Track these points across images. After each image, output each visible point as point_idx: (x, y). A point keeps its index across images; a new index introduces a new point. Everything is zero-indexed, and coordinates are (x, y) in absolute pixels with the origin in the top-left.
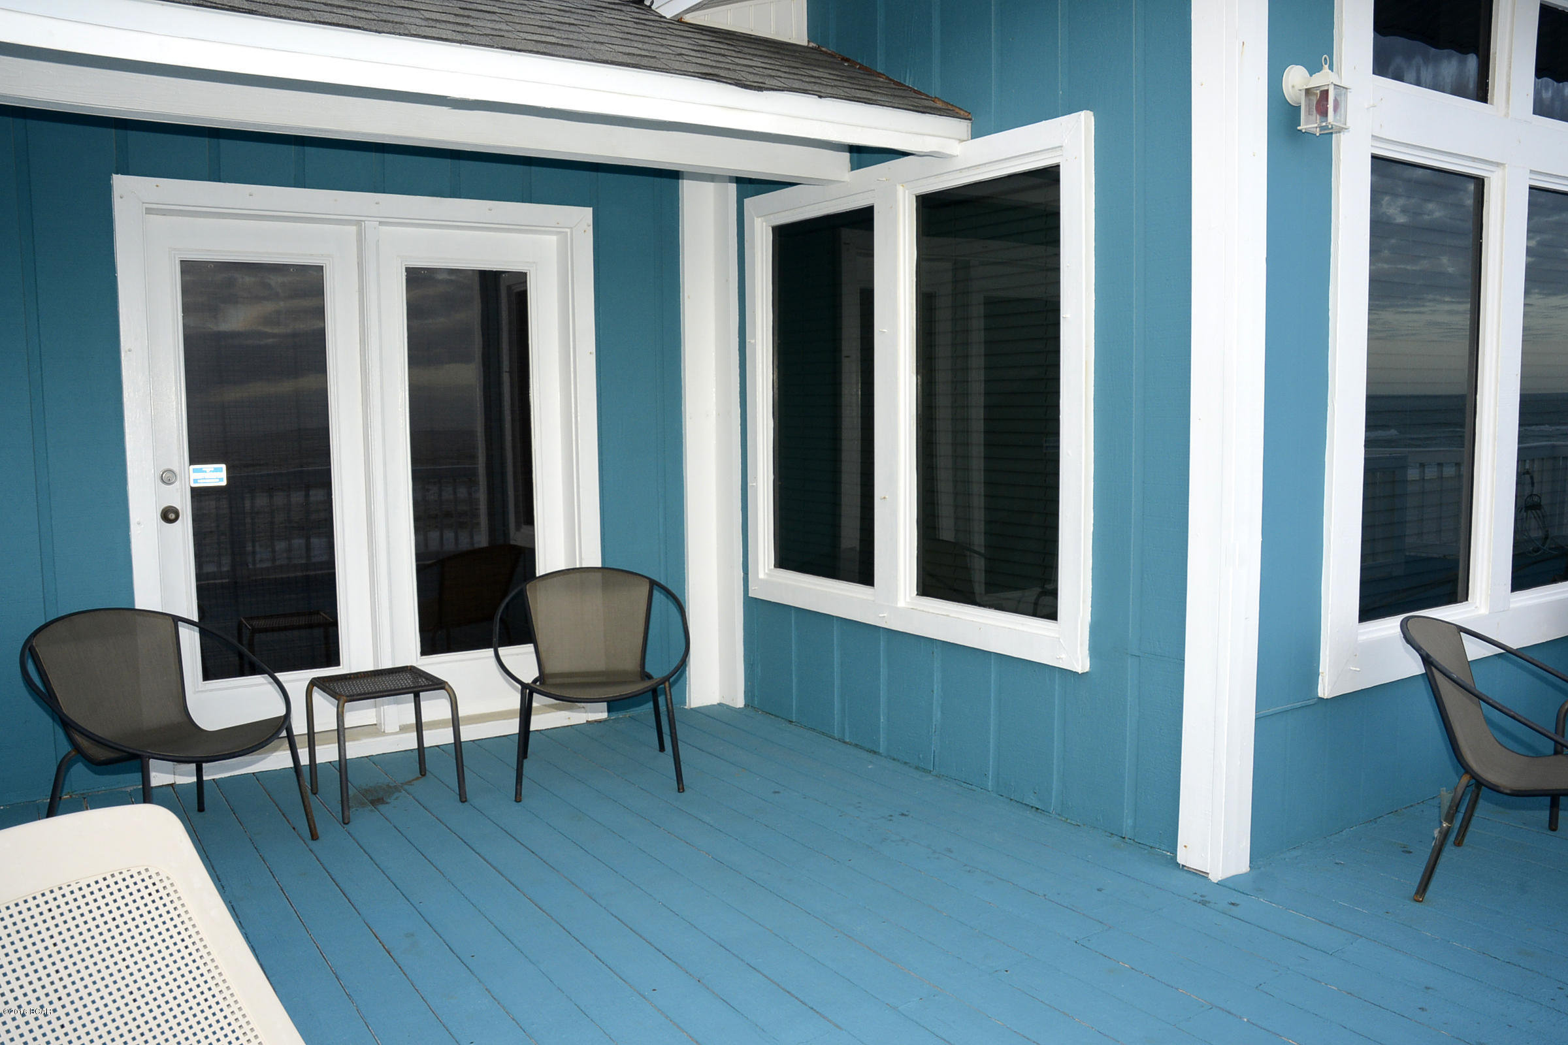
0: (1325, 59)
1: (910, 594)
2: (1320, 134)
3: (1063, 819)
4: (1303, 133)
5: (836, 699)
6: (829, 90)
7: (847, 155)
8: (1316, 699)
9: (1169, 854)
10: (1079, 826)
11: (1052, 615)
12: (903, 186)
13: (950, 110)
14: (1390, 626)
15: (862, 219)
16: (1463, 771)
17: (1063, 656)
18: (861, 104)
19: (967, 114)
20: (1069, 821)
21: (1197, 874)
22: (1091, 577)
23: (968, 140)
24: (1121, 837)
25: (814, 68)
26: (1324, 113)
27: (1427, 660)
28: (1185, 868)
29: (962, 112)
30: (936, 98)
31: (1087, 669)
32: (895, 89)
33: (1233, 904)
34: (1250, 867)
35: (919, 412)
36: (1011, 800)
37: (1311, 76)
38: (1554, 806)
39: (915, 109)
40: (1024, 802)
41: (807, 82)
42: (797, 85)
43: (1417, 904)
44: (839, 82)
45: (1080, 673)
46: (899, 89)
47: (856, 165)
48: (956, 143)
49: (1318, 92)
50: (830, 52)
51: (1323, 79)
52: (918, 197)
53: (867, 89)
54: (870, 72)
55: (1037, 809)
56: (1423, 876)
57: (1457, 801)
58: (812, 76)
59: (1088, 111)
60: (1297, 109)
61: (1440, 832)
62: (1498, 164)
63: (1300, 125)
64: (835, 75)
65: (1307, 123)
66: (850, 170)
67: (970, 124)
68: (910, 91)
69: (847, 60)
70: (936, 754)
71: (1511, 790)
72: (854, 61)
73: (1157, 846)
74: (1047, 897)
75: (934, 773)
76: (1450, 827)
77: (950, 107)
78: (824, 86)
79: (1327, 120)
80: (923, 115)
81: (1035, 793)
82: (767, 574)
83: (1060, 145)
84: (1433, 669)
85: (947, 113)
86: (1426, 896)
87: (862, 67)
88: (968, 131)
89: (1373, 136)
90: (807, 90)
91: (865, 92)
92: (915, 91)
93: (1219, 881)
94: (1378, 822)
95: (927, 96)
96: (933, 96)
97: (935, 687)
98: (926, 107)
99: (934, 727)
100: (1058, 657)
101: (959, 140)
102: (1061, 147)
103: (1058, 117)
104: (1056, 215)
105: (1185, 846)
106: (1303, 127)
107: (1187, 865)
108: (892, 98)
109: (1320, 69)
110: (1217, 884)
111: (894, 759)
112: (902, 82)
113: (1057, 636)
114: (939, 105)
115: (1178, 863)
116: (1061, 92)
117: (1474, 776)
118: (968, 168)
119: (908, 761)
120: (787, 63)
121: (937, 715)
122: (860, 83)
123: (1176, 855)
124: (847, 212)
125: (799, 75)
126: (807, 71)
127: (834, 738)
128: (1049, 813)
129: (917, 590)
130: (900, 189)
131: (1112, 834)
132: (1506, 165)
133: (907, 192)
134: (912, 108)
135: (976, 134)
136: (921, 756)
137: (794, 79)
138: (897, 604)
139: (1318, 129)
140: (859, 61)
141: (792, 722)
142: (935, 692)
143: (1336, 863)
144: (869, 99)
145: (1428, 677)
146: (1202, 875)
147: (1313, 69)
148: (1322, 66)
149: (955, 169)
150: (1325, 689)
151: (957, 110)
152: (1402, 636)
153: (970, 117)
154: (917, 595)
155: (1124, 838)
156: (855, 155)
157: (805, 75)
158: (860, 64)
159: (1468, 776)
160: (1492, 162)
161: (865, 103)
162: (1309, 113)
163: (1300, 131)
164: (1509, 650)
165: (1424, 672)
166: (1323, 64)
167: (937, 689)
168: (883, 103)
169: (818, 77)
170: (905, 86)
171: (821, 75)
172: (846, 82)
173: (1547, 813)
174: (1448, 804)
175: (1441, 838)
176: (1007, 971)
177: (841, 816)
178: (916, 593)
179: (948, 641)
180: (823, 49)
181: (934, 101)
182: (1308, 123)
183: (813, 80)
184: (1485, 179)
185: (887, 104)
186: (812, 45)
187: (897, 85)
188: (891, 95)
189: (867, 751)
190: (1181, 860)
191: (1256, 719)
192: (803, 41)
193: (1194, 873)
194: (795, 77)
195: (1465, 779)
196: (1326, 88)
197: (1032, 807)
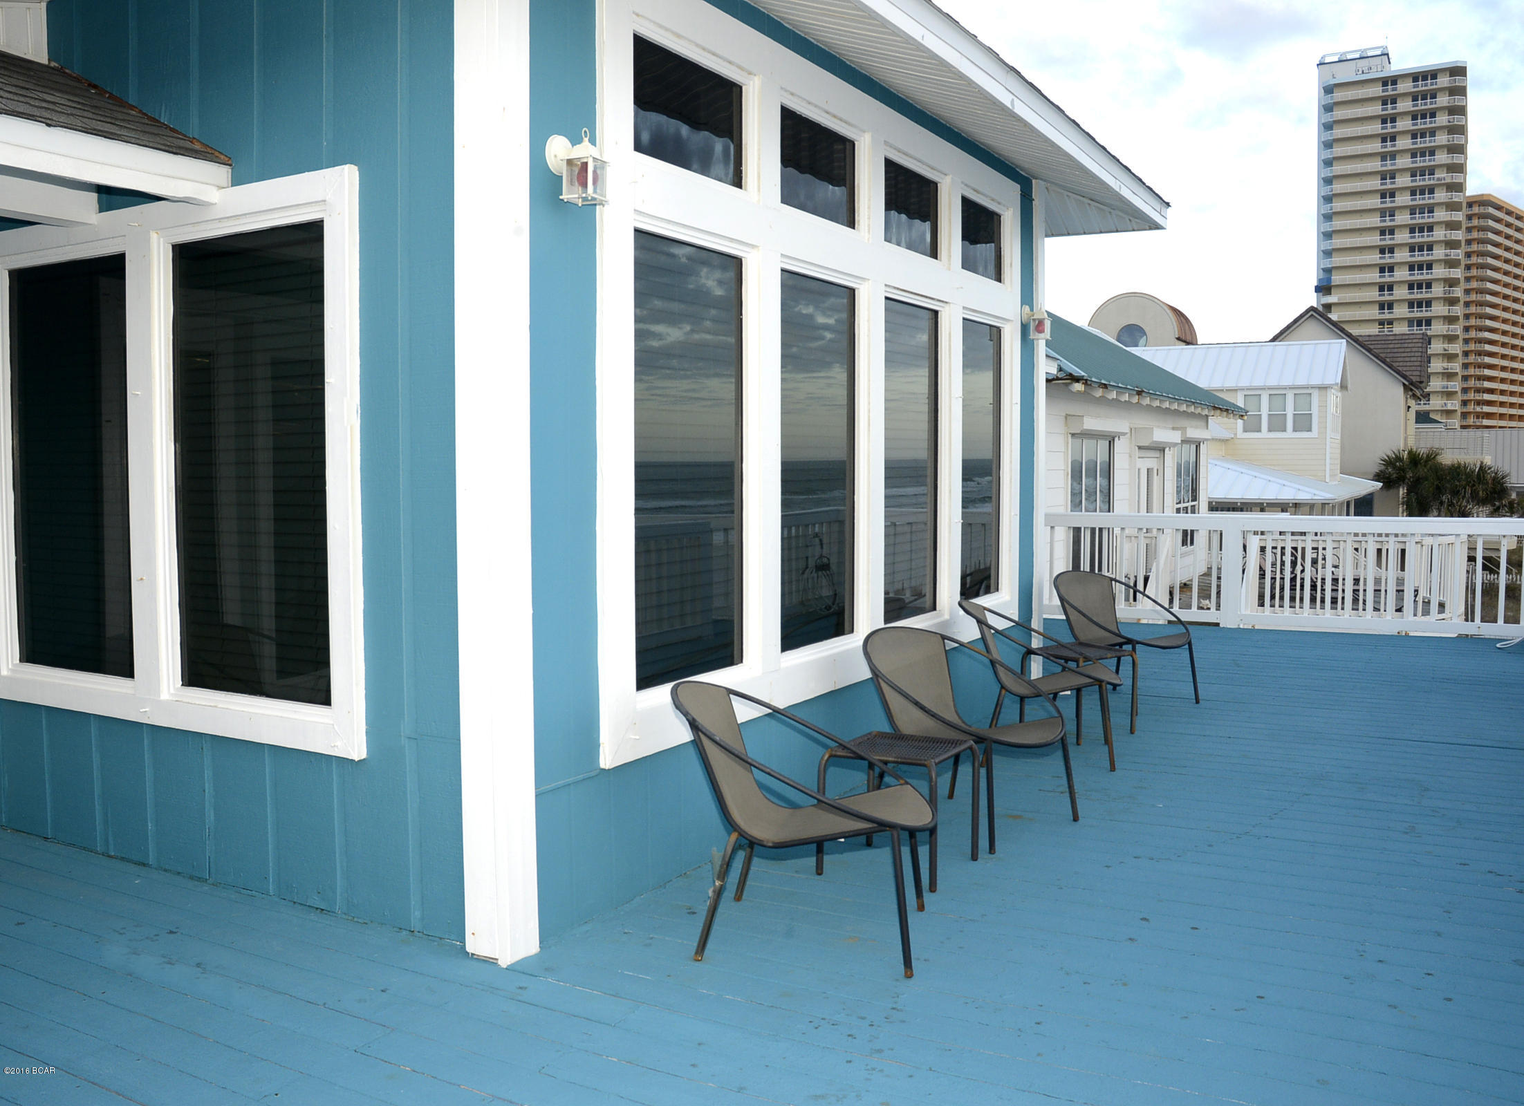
0: (585, 132)
1: (174, 684)
2: (583, 205)
3: (350, 918)
4: (566, 203)
5: (98, 807)
6: (63, 119)
7: (95, 195)
8: (598, 771)
9: (458, 943)
10: (366, 924)
11: (326, 701)
12: (157, 233)
13: (209, 153)
14: (662, 694)
15: (113, 267)
16: (732, 829)
17: (338, 743)
18: (100, 138)
19: (227, 159)
20: (355, 919)
21: (487, 961)
22: (363, 658)
23: (228, 187)
24: (410, 931)
25: (52, 92)
26: (584, 184)
27: (694, 726)
28: (475, 957)
29: (222, 157)
30: (194, 138)
31: (364, 756)
32: (147, 124)
33: (521, 988)
34: (540, 947)
35: (178, 484)
36: (295, 903)
37: (573, 146)
38: (820, 851)
39: (167, 148)
40: (308, 904)
41: (36, 106)
42: (22, 108)
43: (697, 964)
44: (78, 111)
45: (356, 760)
46: (151, 125)
47: (104, 207)
48: (214, 189)
49: (579, 163)
50: (75, 75)
51: (584, 151)
52: (174, 247)
53: (113, 121)
54: (122, 103)
55: (323, 910)
56: (701, 937)
57: (727, 859)
58: (45, 101)
59: (352, 165)
60: (559, 178)
61: (714, 891)
62: (753, 246)
63: (562, 195)
64: (76, 102)
65: (569, 192)
66: (98, 211)
67: (230, 170)
68: (166, 128)
69: (95, 87)
70: (211, 859)
71: (773, 843)
72: (102, 88)
73: (447, 936)
74: (326, 1006)
75: (211, 881)
76: (722, 885)
77: (209, 150)
78: (58, 114)
79: (586, 192)
80: (176, 156)
81: (319, 893)
82: (11, 669)
83: (324, 199)
84: (700, 733)
85: (204, 156)
86: (705, 953)
87: (112, 96)
88: (228, 178)
89: (635, 210)
90: (33, 116)
91: (109, 125)
92: (172, 130)
93: (508, 966)
94: (667, 887)
95: (185, 136)
96: (191, 136)
97: (207, 785)
98: (180, 148)
99: (207, 830)
100: (333, 745)
101: (218, 186)
102: (325, 201)
103: (322, 169)
104: (319, 271)
105: (473, 934)
106: (564, 197)
107: (476, 953)
108: (141, 134)
109: (580, 141)
110: (506, 969)
111: (165, 870)
112: (157, 118)
113: (332, 722)
114: (197, 146)
115: (467, 952)
116: (325, 144)
117: (742, 834)
118: (228, 218)
119: (181, 871)
120: (14, 81)
121: (210, 816)
122: (106, 114)
123: (465, 943)
124: (95, 258)
125: (28, 97)
126: (39, 94)
127: (96, 853)
128: (335, 913)
129: (182, 680)
130: (154, 236)
131: (401, 929)
132: (760, 248)
133: (162, 239)
134: (163, 148)
135: (237, 181)
136: (195, 863)
137: (18, 101)
138: (160, 697)
139: (580, 200)
140: (108, 89)
141: (48, 839)
142: (207, 791)
143: (625, 933)
144: (112, 133)
145: (696, 743)
146: (491, 962)
147: (575, 140)
148: (582, 138)
149: (213, 218)
150: (607, 760)
151: (217, 154)
152: (672, 702)
153: (230, 162)
154: (182, 685)
155: (413, 931)
156: (104, 196)
157: (36, 99)
158: (111, 94)
159: (737, 834)
160: (747, 243)
161: (105, 137)
162: (572, 183)
163: (562, 200)
164: (776, 711)
165: (693, 738)
166: (583, 136)
167: (209, 789)
168: (129, 139)
169: (53, 103)
170: (159, 122)
171: (58, 100)
172: (88, 111)
173: (814, 859)
174: (720, 863)
175: (715, 897)
176: (276, 1095)
177: (97, 942)
178: (181, 683)
179: (217, 734)
180: (67, 71)
181: (191, 142)
182: (570, 194)
183: (44, 105)
184: (743, 259)
185: (133, 140)
186: (53, 64)
187: (151, 121)
188: (141, 131)
189: (135, 864)
190: (470, 947)
191: (536, 796)
192: (43, 58)
193: (483, 960)
194: (22, 99)
195: (734, 836)
196: (585, 160)
197: (317, 908)
